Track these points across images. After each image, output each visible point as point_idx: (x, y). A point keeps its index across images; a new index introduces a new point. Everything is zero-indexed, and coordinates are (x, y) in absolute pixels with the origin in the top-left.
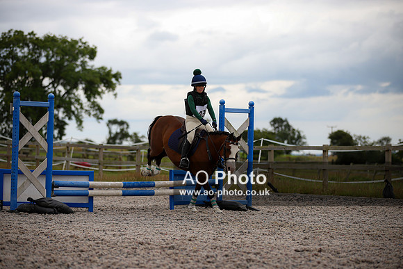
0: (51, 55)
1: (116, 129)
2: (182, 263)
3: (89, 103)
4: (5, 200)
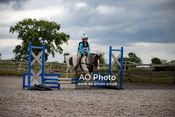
0: (42, 28)
2: (96, 111)
4: (25, 85)
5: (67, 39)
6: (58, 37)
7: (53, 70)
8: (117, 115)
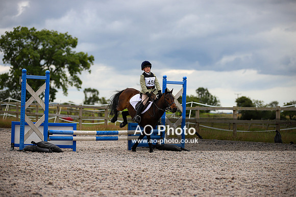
0: (46, 44)
1: (89, 95)
3: (71, 77)
4: (16, 143)
5: (89, 65)
6: (74, 60)
7: (64, 116)
8: (174, 195)
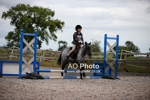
0: (36, 14)
3: (51, 34)
5: (62, 27)
